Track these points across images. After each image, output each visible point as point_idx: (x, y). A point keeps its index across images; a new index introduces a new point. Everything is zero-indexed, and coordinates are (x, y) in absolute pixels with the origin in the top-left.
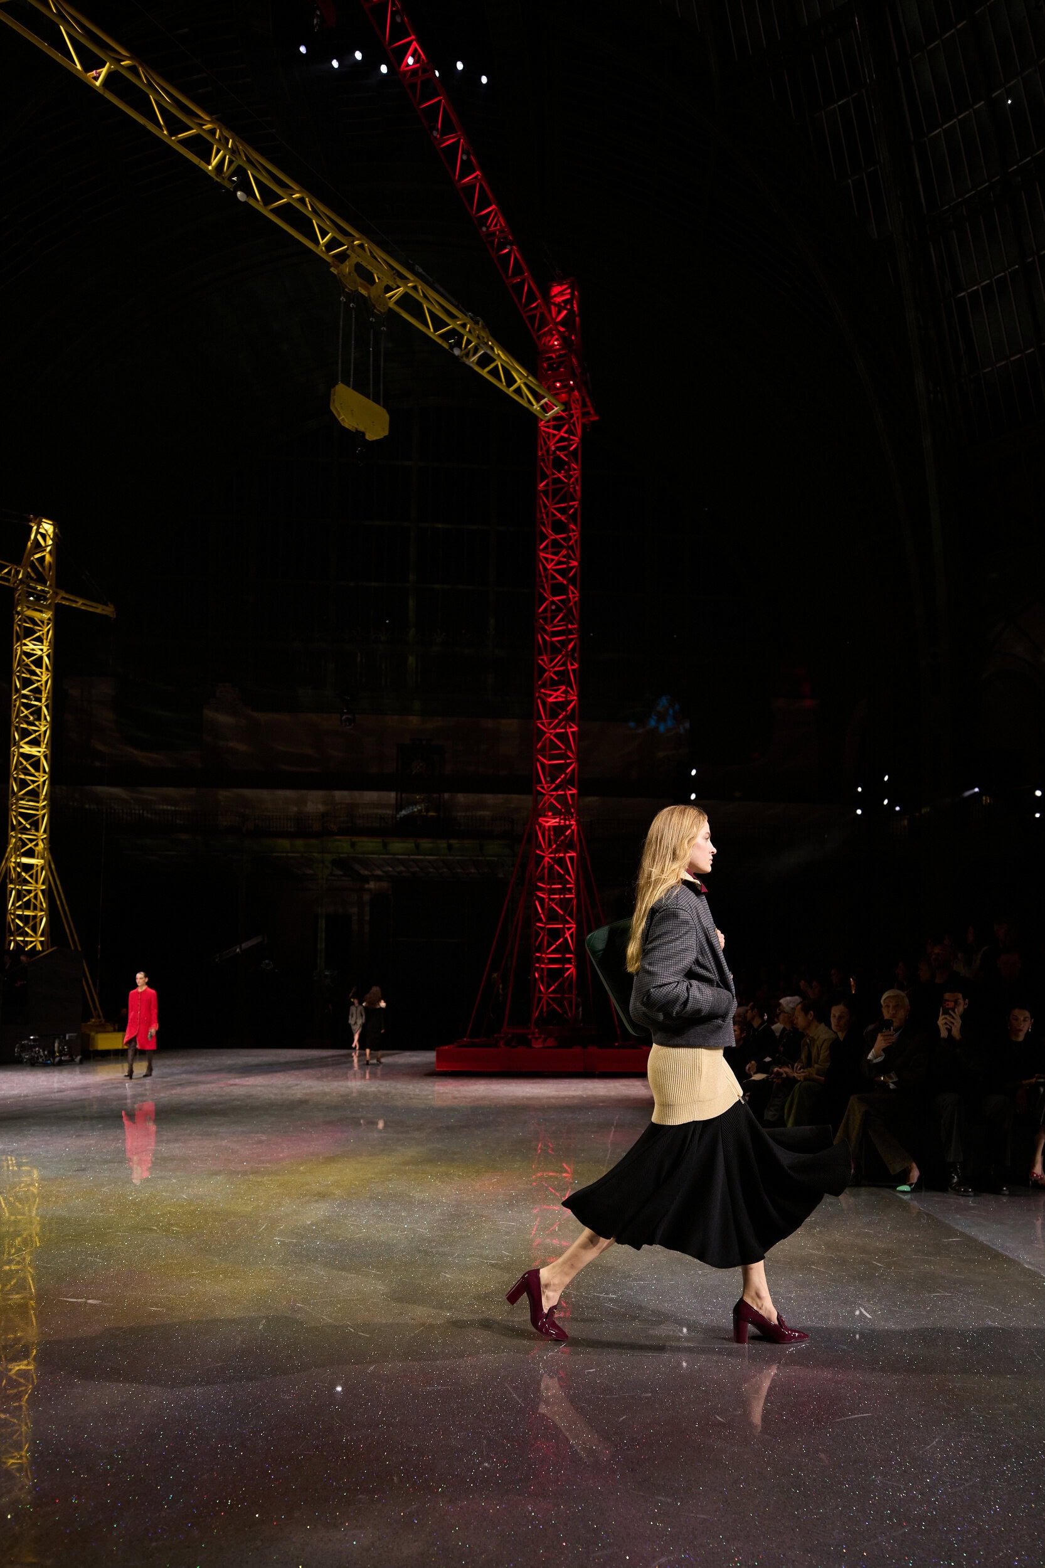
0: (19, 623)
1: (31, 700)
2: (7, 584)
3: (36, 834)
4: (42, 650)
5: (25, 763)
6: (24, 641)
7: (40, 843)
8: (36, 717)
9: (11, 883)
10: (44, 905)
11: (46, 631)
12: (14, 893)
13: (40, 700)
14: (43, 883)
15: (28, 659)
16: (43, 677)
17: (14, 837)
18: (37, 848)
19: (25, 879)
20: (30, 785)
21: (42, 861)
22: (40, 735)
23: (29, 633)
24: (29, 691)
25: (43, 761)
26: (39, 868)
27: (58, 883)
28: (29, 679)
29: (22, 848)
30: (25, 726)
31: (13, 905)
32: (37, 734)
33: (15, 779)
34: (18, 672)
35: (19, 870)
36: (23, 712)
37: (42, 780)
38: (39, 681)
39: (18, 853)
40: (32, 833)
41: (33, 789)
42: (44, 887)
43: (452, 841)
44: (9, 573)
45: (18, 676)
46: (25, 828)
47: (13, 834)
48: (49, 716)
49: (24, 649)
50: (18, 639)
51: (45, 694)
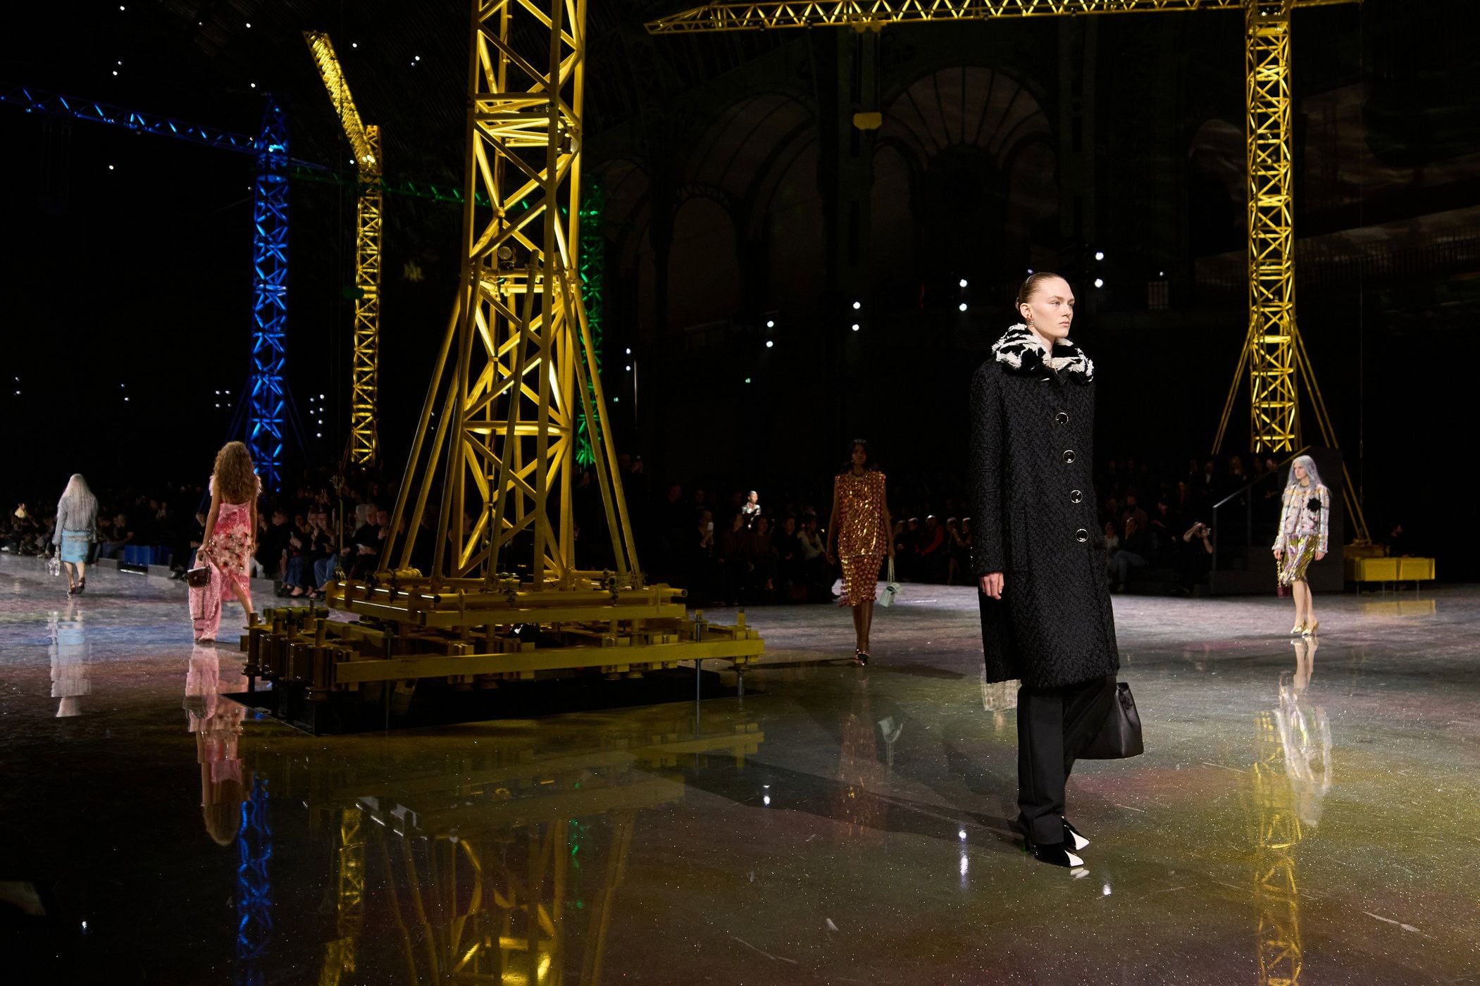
0: (1252, 48)
1: (1268, 139)
2: (1236, 6)
3: (1280, 304)
4: (1277, 74)
5: (1264, 218)
6: (1258, 69)
7: (1285, 315)
8: (1274, 158)
9: (1255, 370)
10: (1293, 393)
11: (1282, 49)
12: (1258, 382)
13: (1277, 136)
14: (1290, 366)
15: (1262, 88)
16: (1280, 106)
17: (1255, 312)
18: (1282, 322)
19: (1270, 362)
20: (1271, 245)
21: (1288, 338)
22: (1280, 180)
23: (1262, 56)
24: (1265, 129)
25: (1285, 210)
26: (1285, 347)
27: (1309, 362)
28: (1265, 114)
29: (1265, 324)
30: (1262, 173)
32: (1277, 179)
33: (1254, 240)
34: (1253, 108)
35: (1261, 353)
36: (1260, 156)
37: (1284, 235)
38: (1275, 113)
39: (1261, 331)
40: (1275, 304)
41: (1275, 248)
42: (1291, 370)
45: (1253, 115)
46: (1268, 300)
47: (1254, 308)
48: (1289, 156)
49: (1260, 78)
50: (1252, 68)
51: (1283, 129)
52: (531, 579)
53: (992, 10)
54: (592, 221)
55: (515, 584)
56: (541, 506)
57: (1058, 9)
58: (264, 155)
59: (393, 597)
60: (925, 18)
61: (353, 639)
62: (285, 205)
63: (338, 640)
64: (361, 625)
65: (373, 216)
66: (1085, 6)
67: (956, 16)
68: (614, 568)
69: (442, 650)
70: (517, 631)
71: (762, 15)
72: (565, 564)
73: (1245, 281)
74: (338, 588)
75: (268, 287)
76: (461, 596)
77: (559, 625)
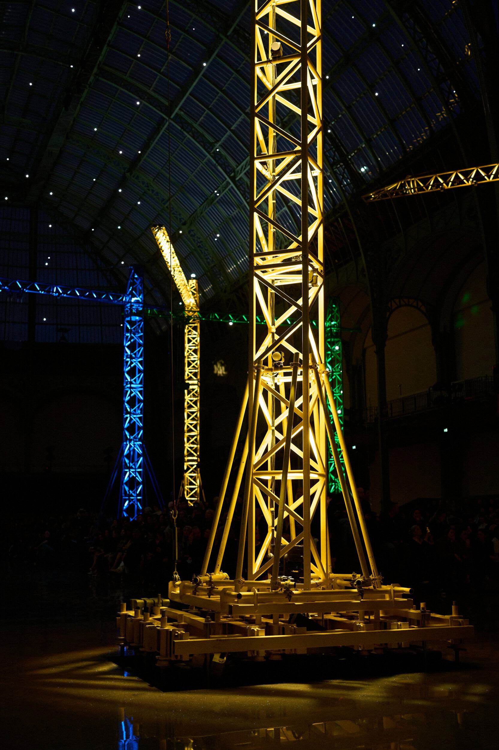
54: (332, 328)
56: (307, 530)
58: (129, 305)
62: (142, 334)
65: (194, 336)
72: (325, 570)
75: (132, 386)
76: (255, 594)
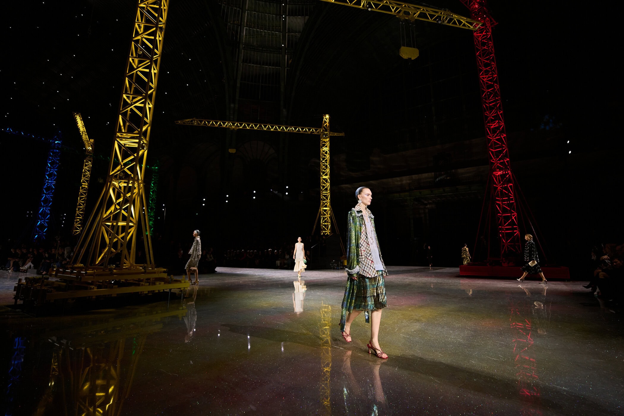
0: (321, 143)
1: (325, 163)
2: (318, 134)
3: (327, 200)
4: (327, 149)
5: (324, 181)
7: (328, 203)
8: (326, 167)
9: (321, 215)
10: (330, 221)
11: (328, 144)
12: (322, 218)
13: (327, 163)
14: (329, 215)
15: (324, 152)
16: (328, 156)
18: (327, 205)
19: (325, 214)
21: (329, 208)
22: (327, 173)
23: (324, 145)
24: (324, 161)
25: (328, 180)
26: (328, 211)
27: (333, 214)
28: (324, 158)
30: (323, 171)
31: (322, 222)
33: (322, 186)
34: (322, 156)
35: (323, 211)
36: (323, 167)
37: (328, 185)
38: (326, 158)
39: (323, 206)
41: (326, 188)
42: (329, 216)
43: (457, 187)
44: (319, 131)
45: (322, 158)
46: (324, 199)
47: (321, 201)
48: (329, 168)
49: (323, 150)
50: (322, 148)
51: (328, 161)
52: (119, 267)
53: (264, 128)
55: (113, 268)
56: (125, 245)
57: (279, 130)
58: (53, 144)
59: (72, 273)
60: (248, 128)
61: (55, 286)
62: (59, 158)
63: (49, 286)
64: (59, 281)
66: (285, 130)
67: (255, 129)
68: (146, 263)
69: (86, 288)
70: (113, 282)
71: (207, 123)
72: (131, 262)
73: (320, 195)
74: (53, 270)
76: (95, 272)
77: (127, 280)
